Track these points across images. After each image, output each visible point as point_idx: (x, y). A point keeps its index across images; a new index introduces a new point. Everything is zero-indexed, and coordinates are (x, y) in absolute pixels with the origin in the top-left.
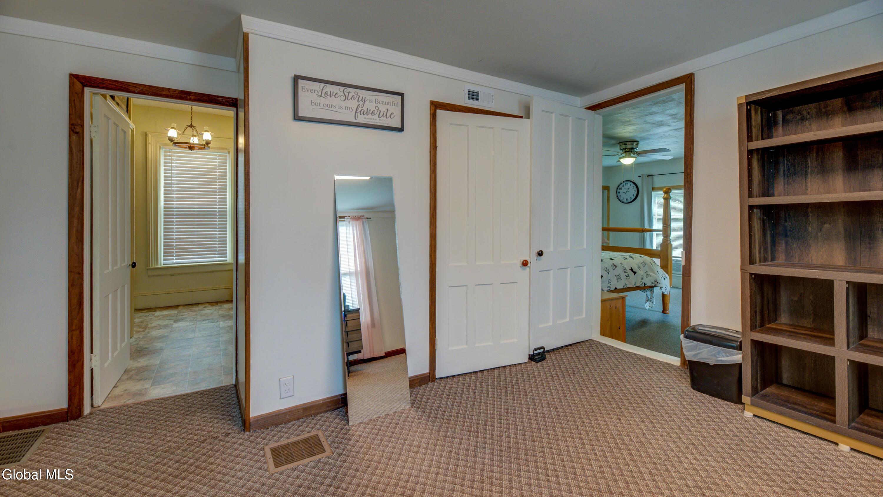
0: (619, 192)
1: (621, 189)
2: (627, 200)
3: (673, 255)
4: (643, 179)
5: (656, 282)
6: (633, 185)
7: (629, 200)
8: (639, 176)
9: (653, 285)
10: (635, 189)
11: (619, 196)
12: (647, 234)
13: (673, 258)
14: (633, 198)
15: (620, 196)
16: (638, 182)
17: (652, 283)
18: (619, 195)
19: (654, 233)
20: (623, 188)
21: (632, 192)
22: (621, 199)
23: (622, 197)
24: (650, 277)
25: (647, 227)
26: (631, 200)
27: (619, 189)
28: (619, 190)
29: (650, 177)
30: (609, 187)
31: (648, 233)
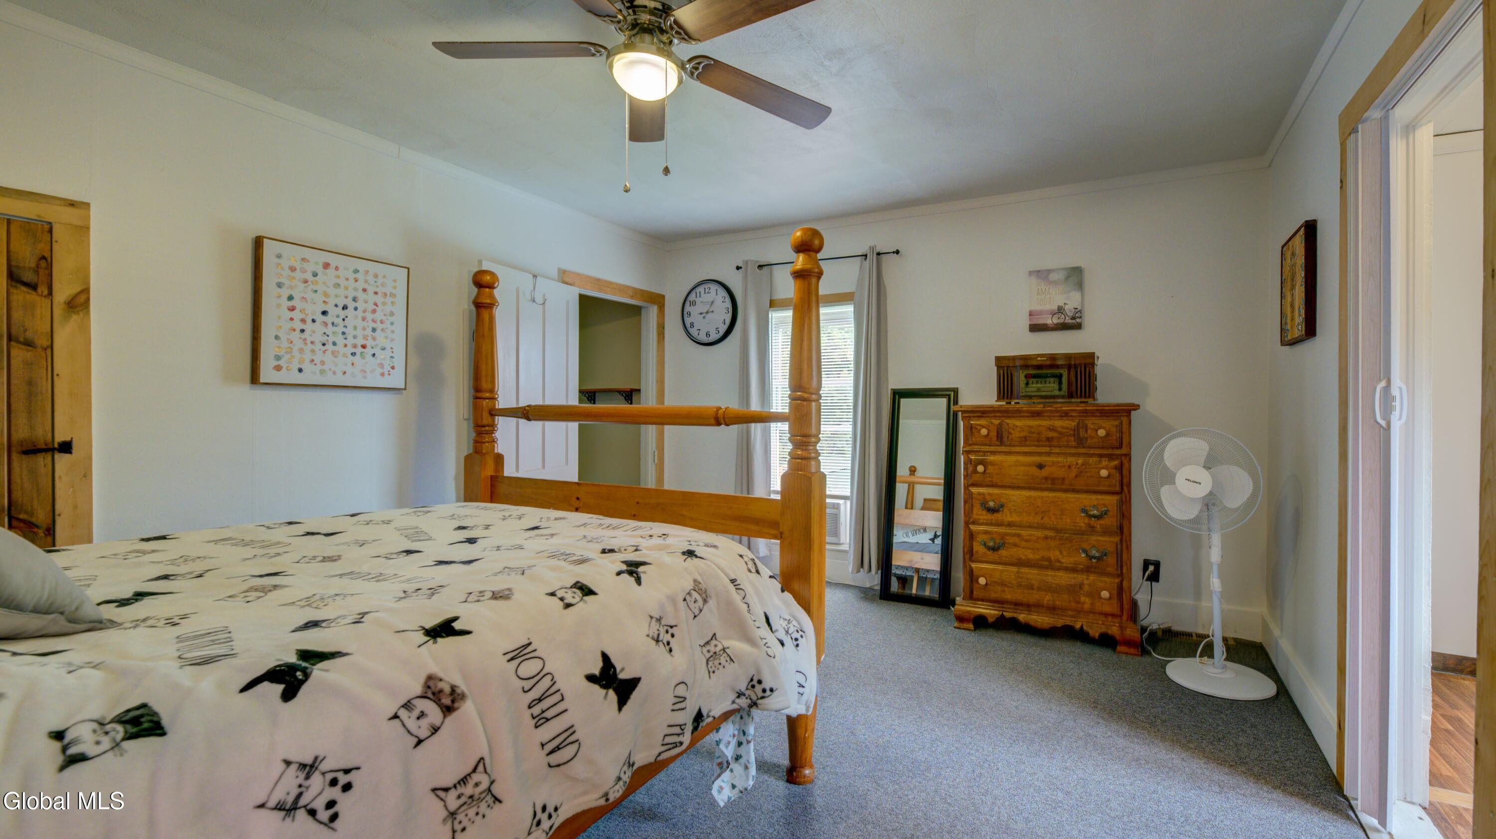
0: (689, 314)
1: (693, 303)
2: (708, 335)
3: (828, 493)
4: (746, 272)
5: (759, 688)
6: (722, 293)
7: (714, 337)
8: (738, 268)
9: (743, 702)
10: (728, 304)
11: (688, 325)
12: (756, 429)
13: (828, 500)
14: (723, 329)
15: (692, 325)
16: (735, 282)
17: (740, 695)
18: (688, 321)
19: (773, 425)
20: (698, 300)
21: (722, 315)
22: (693, 332)
23: (696, 327)
24: (730, 667)
25: (755, 406)
26: (718, 337)
27: (688, 303)
28: (688, 308)
29: (765, 269)
30: (663, 297)
31: (759, 426)
